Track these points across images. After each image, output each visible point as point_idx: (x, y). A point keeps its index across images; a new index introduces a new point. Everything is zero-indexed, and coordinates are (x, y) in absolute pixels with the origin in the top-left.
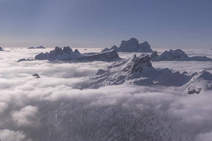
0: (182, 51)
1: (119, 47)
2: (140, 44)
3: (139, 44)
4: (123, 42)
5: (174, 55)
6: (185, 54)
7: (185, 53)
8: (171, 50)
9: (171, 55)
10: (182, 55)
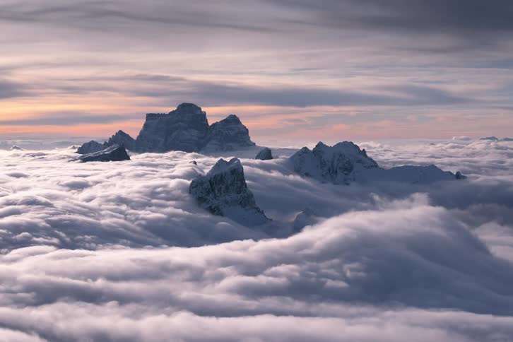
0: (357, 147)
1: (135, 138)
2: (214, 125)
3: (210, 124)
4: (150, 117)
5: (332, 162)
6: (370, 159)
7: (369, 155)
8: (320, 145)
9: (321, 163)
10: (359, 161)
